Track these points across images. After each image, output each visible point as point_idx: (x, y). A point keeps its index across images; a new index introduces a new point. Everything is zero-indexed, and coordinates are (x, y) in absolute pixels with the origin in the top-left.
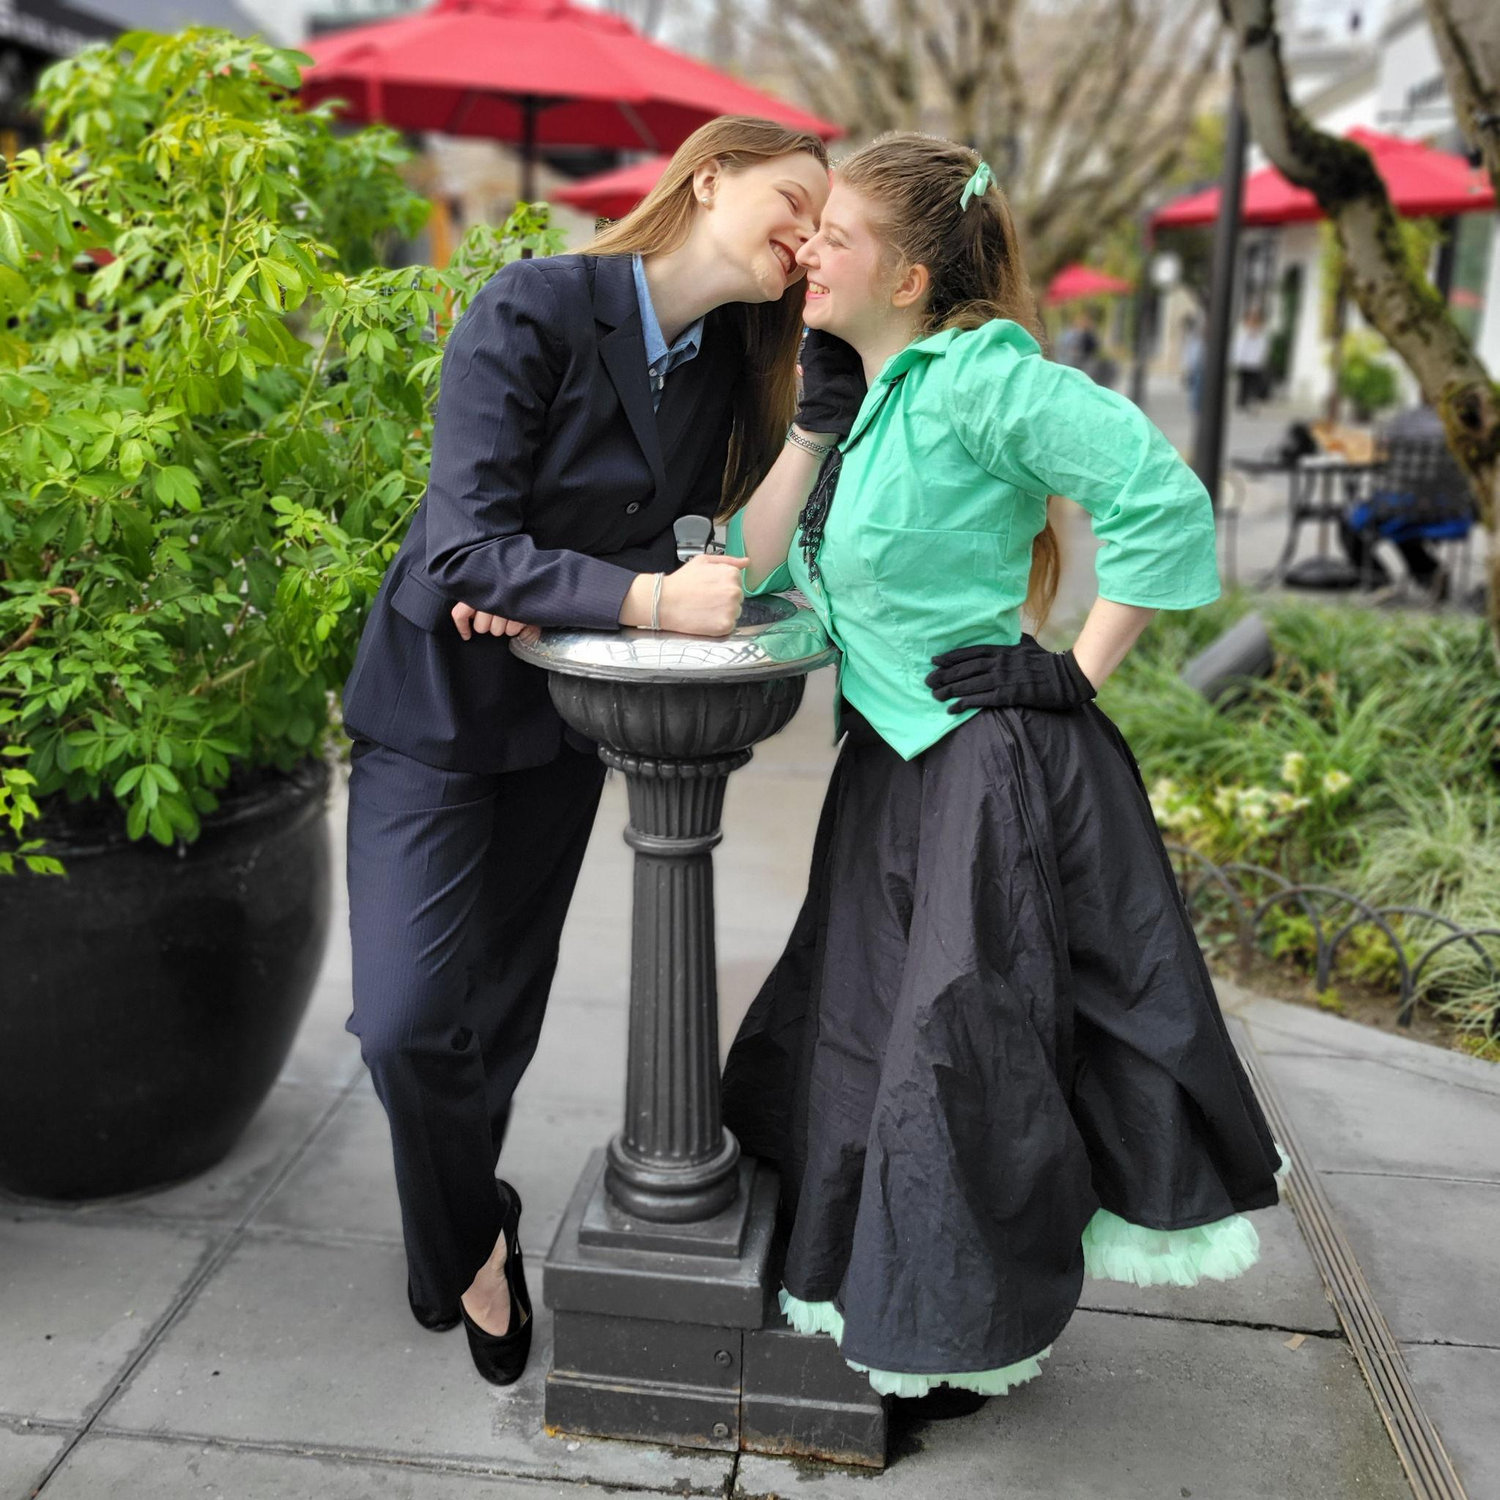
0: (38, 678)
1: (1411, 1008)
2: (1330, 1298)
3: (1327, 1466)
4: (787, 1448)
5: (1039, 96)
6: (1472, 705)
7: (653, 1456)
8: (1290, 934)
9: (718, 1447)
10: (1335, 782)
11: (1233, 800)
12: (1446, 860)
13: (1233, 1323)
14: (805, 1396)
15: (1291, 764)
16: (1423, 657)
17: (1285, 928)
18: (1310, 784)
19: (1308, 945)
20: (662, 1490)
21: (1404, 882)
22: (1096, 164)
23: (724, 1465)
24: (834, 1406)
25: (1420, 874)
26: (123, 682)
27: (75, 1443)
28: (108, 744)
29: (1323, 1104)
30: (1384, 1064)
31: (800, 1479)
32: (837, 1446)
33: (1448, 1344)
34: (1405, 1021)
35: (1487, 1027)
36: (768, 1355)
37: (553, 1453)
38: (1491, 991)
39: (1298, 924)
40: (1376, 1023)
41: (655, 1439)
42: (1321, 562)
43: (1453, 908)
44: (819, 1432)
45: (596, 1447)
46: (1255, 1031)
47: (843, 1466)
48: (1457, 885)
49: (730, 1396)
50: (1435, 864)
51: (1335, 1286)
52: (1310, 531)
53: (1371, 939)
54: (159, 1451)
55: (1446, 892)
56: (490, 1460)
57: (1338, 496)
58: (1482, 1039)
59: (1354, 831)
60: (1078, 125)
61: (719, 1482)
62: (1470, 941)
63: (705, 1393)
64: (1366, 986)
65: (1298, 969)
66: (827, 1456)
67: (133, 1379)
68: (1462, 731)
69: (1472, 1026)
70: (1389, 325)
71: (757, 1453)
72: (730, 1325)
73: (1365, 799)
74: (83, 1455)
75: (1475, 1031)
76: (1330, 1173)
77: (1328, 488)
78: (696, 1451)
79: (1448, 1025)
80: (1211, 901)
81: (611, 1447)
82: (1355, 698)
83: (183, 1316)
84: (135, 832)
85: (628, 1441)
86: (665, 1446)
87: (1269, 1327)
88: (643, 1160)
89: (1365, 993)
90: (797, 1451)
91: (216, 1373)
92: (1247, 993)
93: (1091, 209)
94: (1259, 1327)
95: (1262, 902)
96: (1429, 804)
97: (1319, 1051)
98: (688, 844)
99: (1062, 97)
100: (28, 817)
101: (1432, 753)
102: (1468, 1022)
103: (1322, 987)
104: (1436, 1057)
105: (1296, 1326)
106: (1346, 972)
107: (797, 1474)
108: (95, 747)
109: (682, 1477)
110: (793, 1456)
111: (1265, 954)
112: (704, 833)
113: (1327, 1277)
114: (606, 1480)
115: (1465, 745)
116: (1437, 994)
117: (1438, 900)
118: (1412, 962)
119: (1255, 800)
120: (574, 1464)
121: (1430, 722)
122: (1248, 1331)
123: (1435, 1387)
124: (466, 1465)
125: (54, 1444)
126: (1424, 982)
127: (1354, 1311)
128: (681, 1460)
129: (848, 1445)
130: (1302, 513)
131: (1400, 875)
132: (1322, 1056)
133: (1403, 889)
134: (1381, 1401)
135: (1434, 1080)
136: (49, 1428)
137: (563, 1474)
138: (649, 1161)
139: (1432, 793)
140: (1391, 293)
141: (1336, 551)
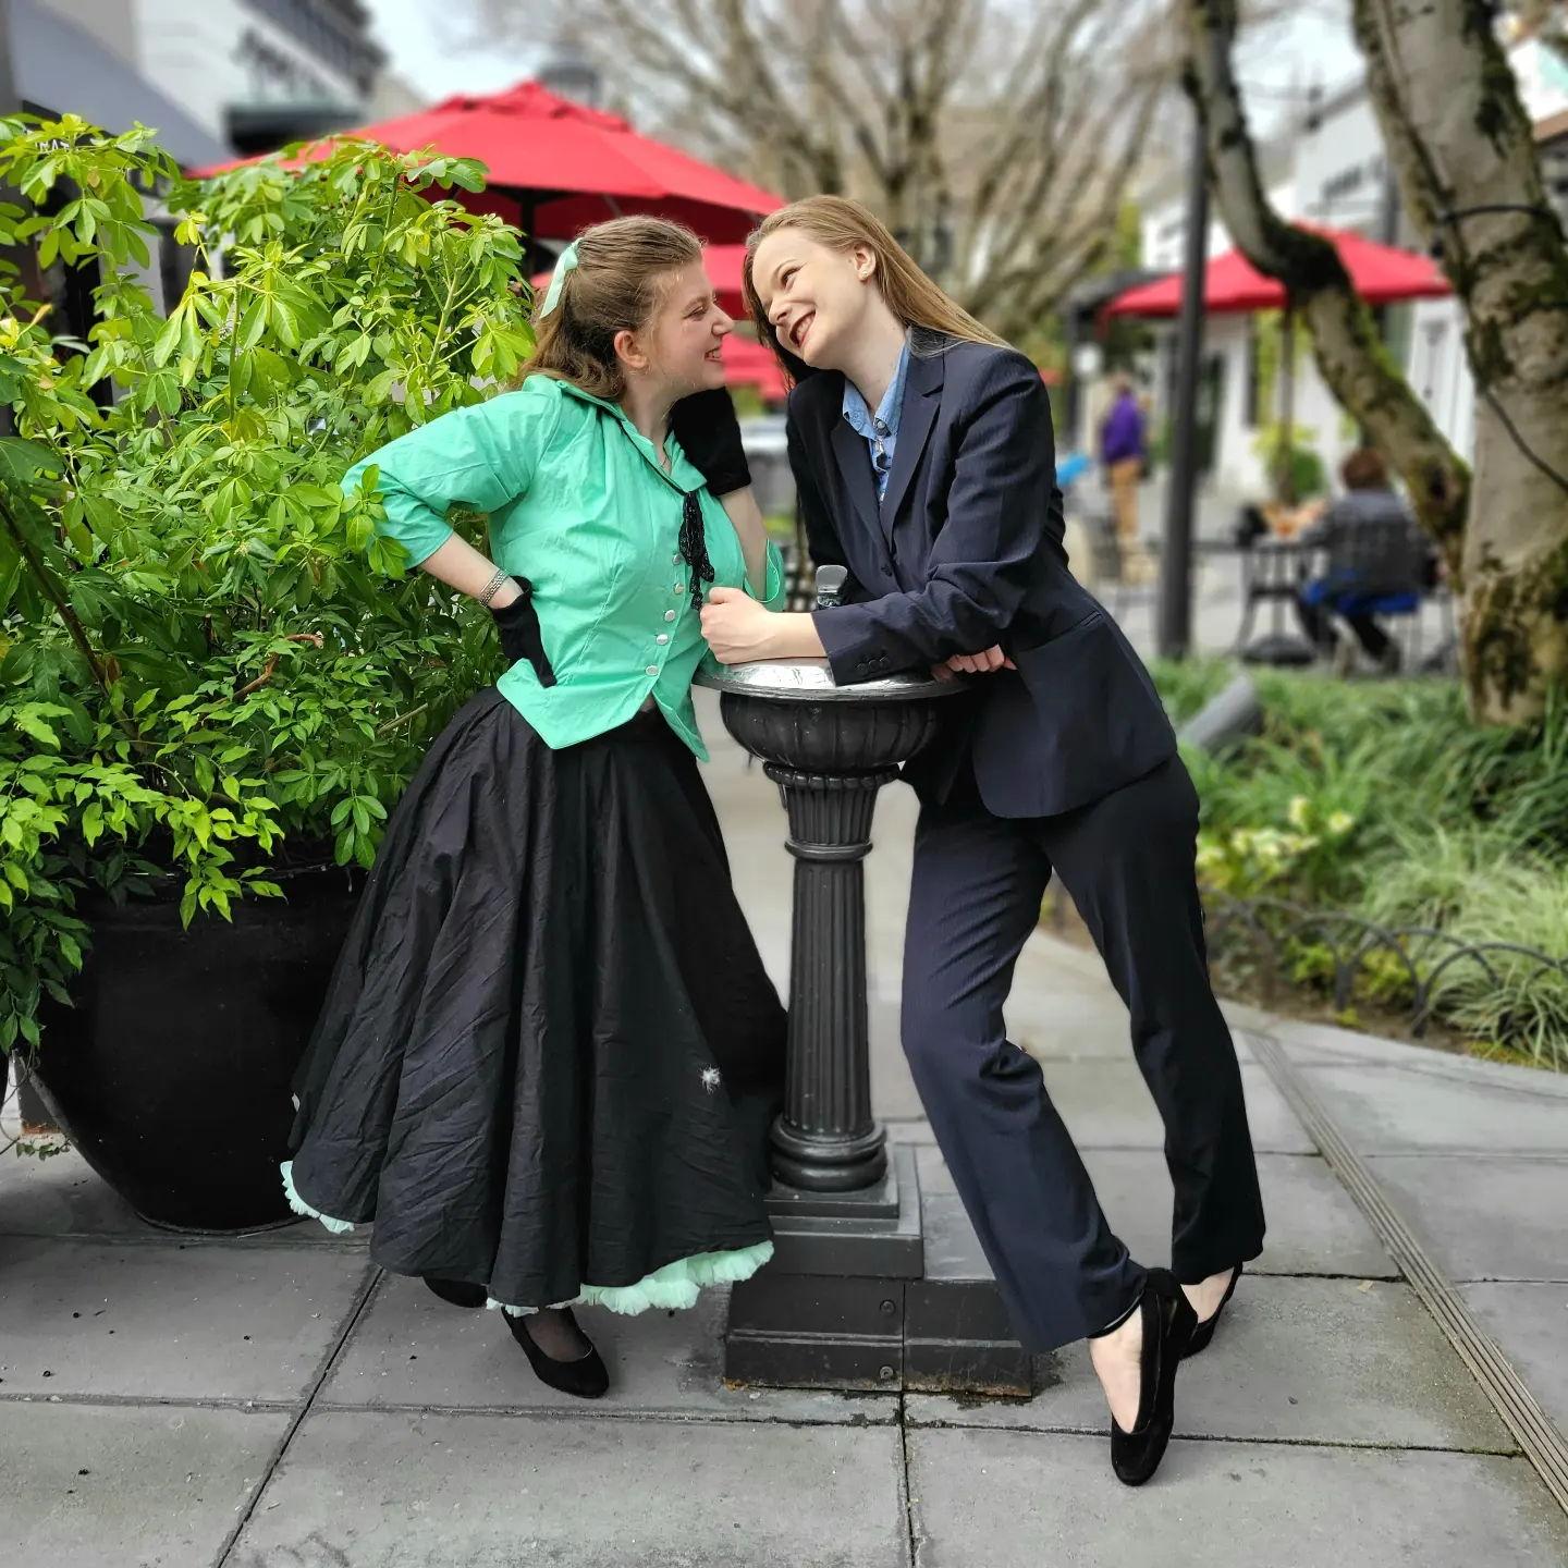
0: (284, 714)
1: (1424, 1021)
2: (1390, 1252)
3: (1408, 1376)
4: (946, 1385)
5: (963, 187)
6: (1451, 753)
7: (826, 1398)
8: (1309, 961)
9: (883, 1388)
10: (1340, 823)
11: (1249, 843)
12: (1444, 890)
13: (1308, 1275)
14: (960, 1337)
15: (1297, 809)
16: (1396, 716)
17: (1303, 957)
18: (1316, 825)
19: (1327, 971)
20: (842, 1423)
21: (1406, 911)
22: (1025, 256)
23: (894, 1403)
24: (988, 1344)
25: (1422, 902)
26: (356, 716)
27: (302, 1417)
28: (319, 779)
29: (1358, 1103)
30: (1406, 1068)
31: (960, 1408)
32: (991, 1381)
33: (1496, 1281)
34: (1418, 1034)
35: (1493, 1033)
36: (927, 1302)
37: (736, 1401)
38: (1497, 998)
39: (1314, 952)
40: (1393, 1036)
41: (824, 1385)
42: (1277, 639)
43: (1455, 930)
44: (974, 1367)
45: (774, 1395)
46: (1286, 1048)
47: (996, 1397)
48: (1456, 910)
49: (897, 1341)
50: (1434, 893)
51: (1391, 1242)
52: (1265, 609)
53: (1381, 962)
54: (382, 1418)
55: (1445, 918)
56: (683, 1409)
57: (1290, 575)
58: (1487, 1045)
59: (1357, 868)
60: (1004, 218)
61: (891, 1415)
62: (1475, 954)
63: (872, 1341)
64: (1379, 1006)
65: (1316, 995)
66: (980, 1390)
67: (337, 1365)
68: (1443, 778)
69: (1479, 1033)
70: (1358, 404)
71: (918, 1391)
72: (894, 1275)
73: (1365, 839)
74: (311, 1425)
75: (1482, 1038)
76: (1373, 1156)
77: (1280, 569)
78: (864, 1394)
79: (1456, 1034)
80: (1231, 939)
81: (789, 1395)
82: (1342, 755)
83: (366, 1316)
84: (343, 859)
85: (802, 1389)
86: (835, 1391)
87: (1341, 1276)
88: (808, 1137)
89: (1379, 1013)
90: (955, 1388)
91: (413, 1358)
92: (1275, 1017)
93: (1021, 300)
94: (1333, 1277)
95: (1280, 934)
96: (1423, 841)
97: (1346, 1061)
98: (846, 850)
99: (987, 191)
100: (275, 837)
101: (1421, 794)
102: (1476, 1030)
103: (1341, 1007)
104: (1452, 1061)
105: (1364, 1274)
106: (1360, 994)
107: (958, 1405)
108: (306, 781)
109: (858, 1412)
110: (950, 1392)
111: (1286, 984)
112: (859, 841)
113: (1384, 1236)
114: (791, 1419)
115: (1447, 790)
116: (1446, 1007)
117: (1439, 925)
118: (1423, 979)
119: (1270, 840)
120: (759, 1408)
121: (1414, 769)
122: (1324, 1280)
123: (1490, 1313)
124: (663, 1414)
125: (283, 1421)
126: (1434, 997)
127: (1412, 1261)
128: (853, 1400)
129: (1000, 1379)
130: (1257, 593)
131: (1403, 906)
132: (1350, 1065)
133: (1406, 917)
134: (1445, 1326)
135: (1451, 1079)
136: (274, 1408)
137: (749, 1417)
138: (813, 1138)
139: (1426, 831)
140: (1359, 375)
141: (1292, 627)
